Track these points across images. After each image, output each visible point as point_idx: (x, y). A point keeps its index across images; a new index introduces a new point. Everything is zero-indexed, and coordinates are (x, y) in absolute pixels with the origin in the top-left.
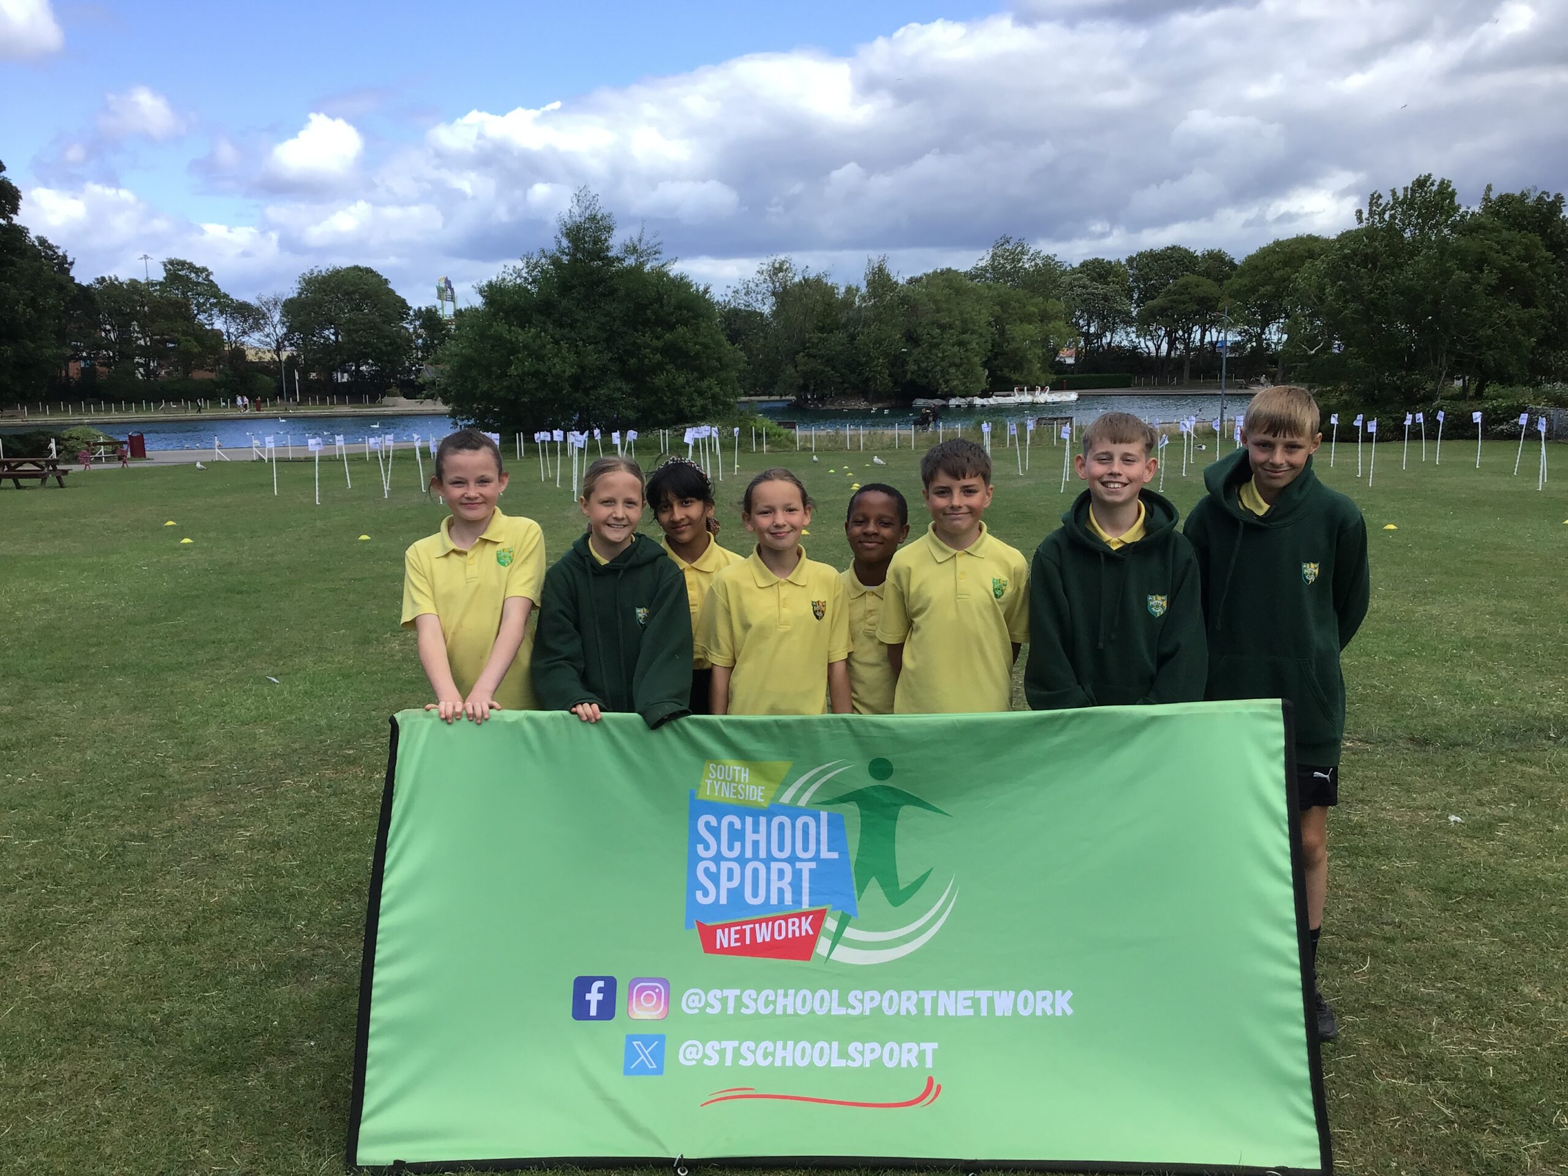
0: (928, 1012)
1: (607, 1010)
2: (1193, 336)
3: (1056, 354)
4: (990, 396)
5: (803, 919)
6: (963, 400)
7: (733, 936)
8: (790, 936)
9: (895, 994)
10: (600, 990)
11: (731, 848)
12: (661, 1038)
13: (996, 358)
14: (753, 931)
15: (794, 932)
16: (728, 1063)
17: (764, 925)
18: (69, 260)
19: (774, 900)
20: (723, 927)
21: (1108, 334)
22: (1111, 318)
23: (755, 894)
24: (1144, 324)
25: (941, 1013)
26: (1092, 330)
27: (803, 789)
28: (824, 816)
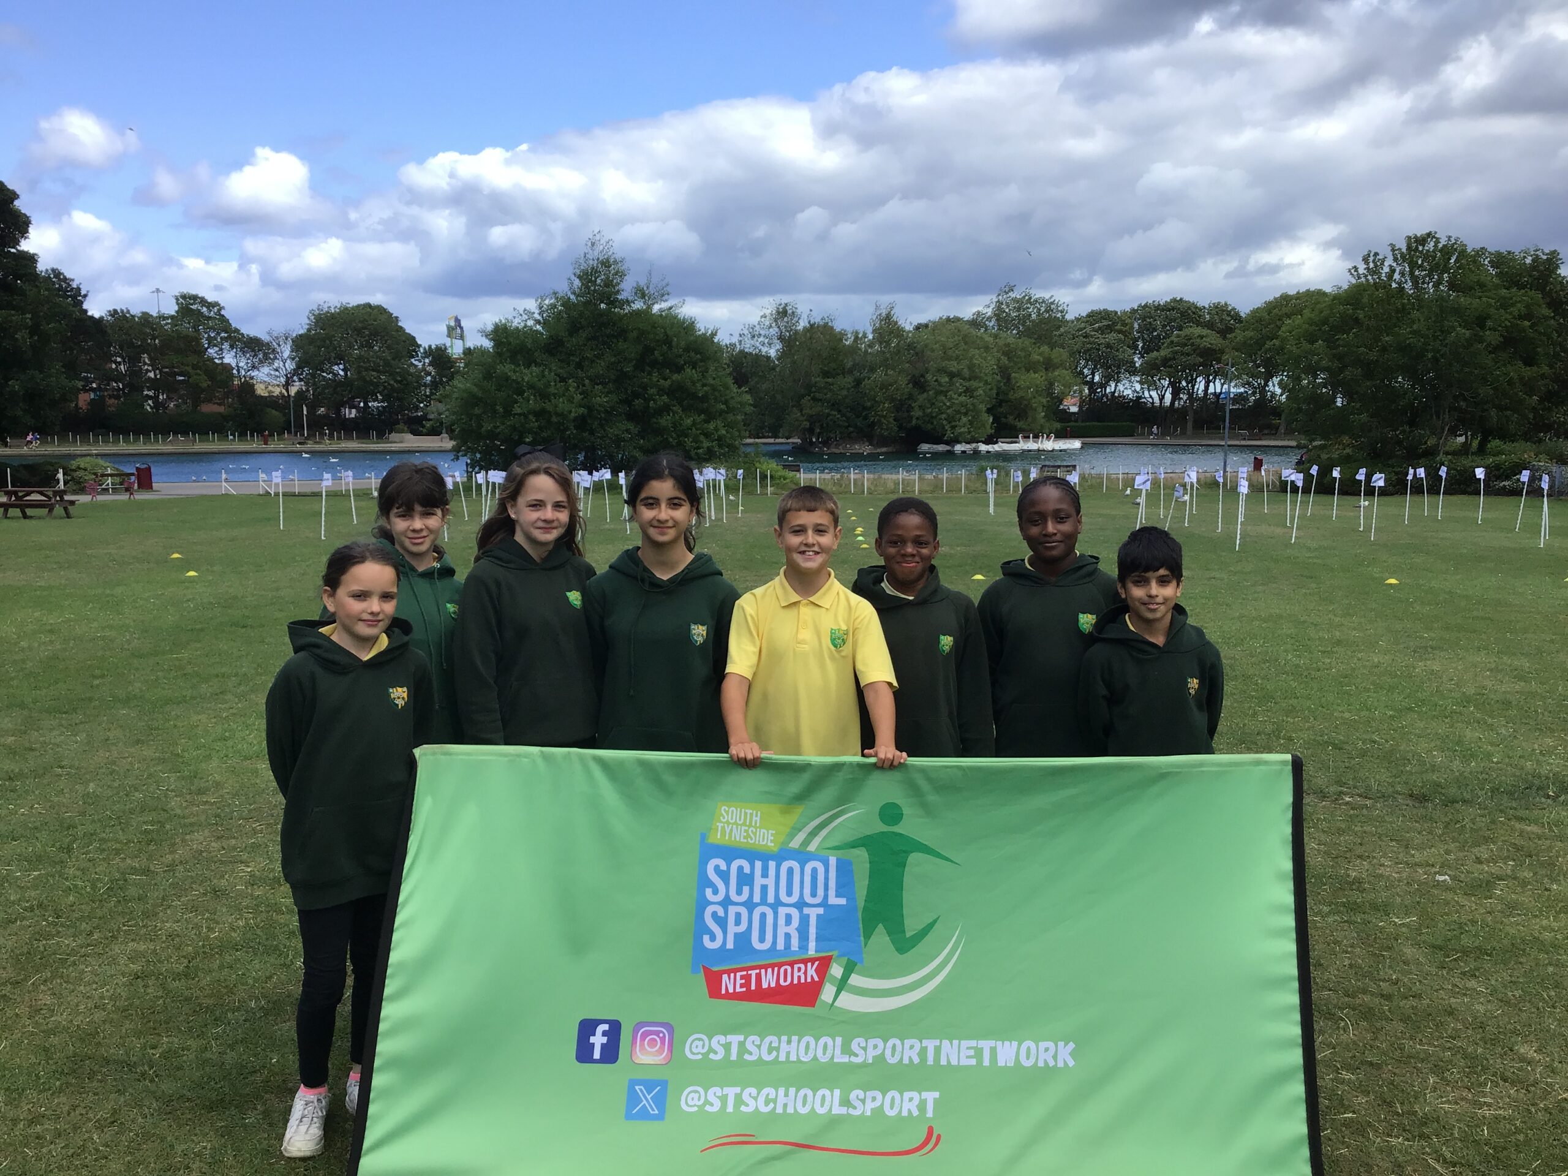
0: (930, 1061)
1: (610, 1054)
2: (1196, 387)
3: (1061, 402)
4: (996, 443)
5: (809, 965)
6: (968, 446)
7: (739, 982)
8: (796, 982)
9: (898, 1042)
10: (604, 1034)
11: (739, 892)
12: (664, 1084)
13: (1000, 406)
14: (758, 976)
15: (799, 977)
16: (730, 1109)
17: (770, 970)
18: (83, 292)
19: (780, 946)
20: (728, 972)
21: (1113, 385)
22: (1115, 368)
23: (762, 940)
24: (1149, 374)
25: (943, 1062)
26: (1097, 379)
27: (813, 834)
28: (833, 861)
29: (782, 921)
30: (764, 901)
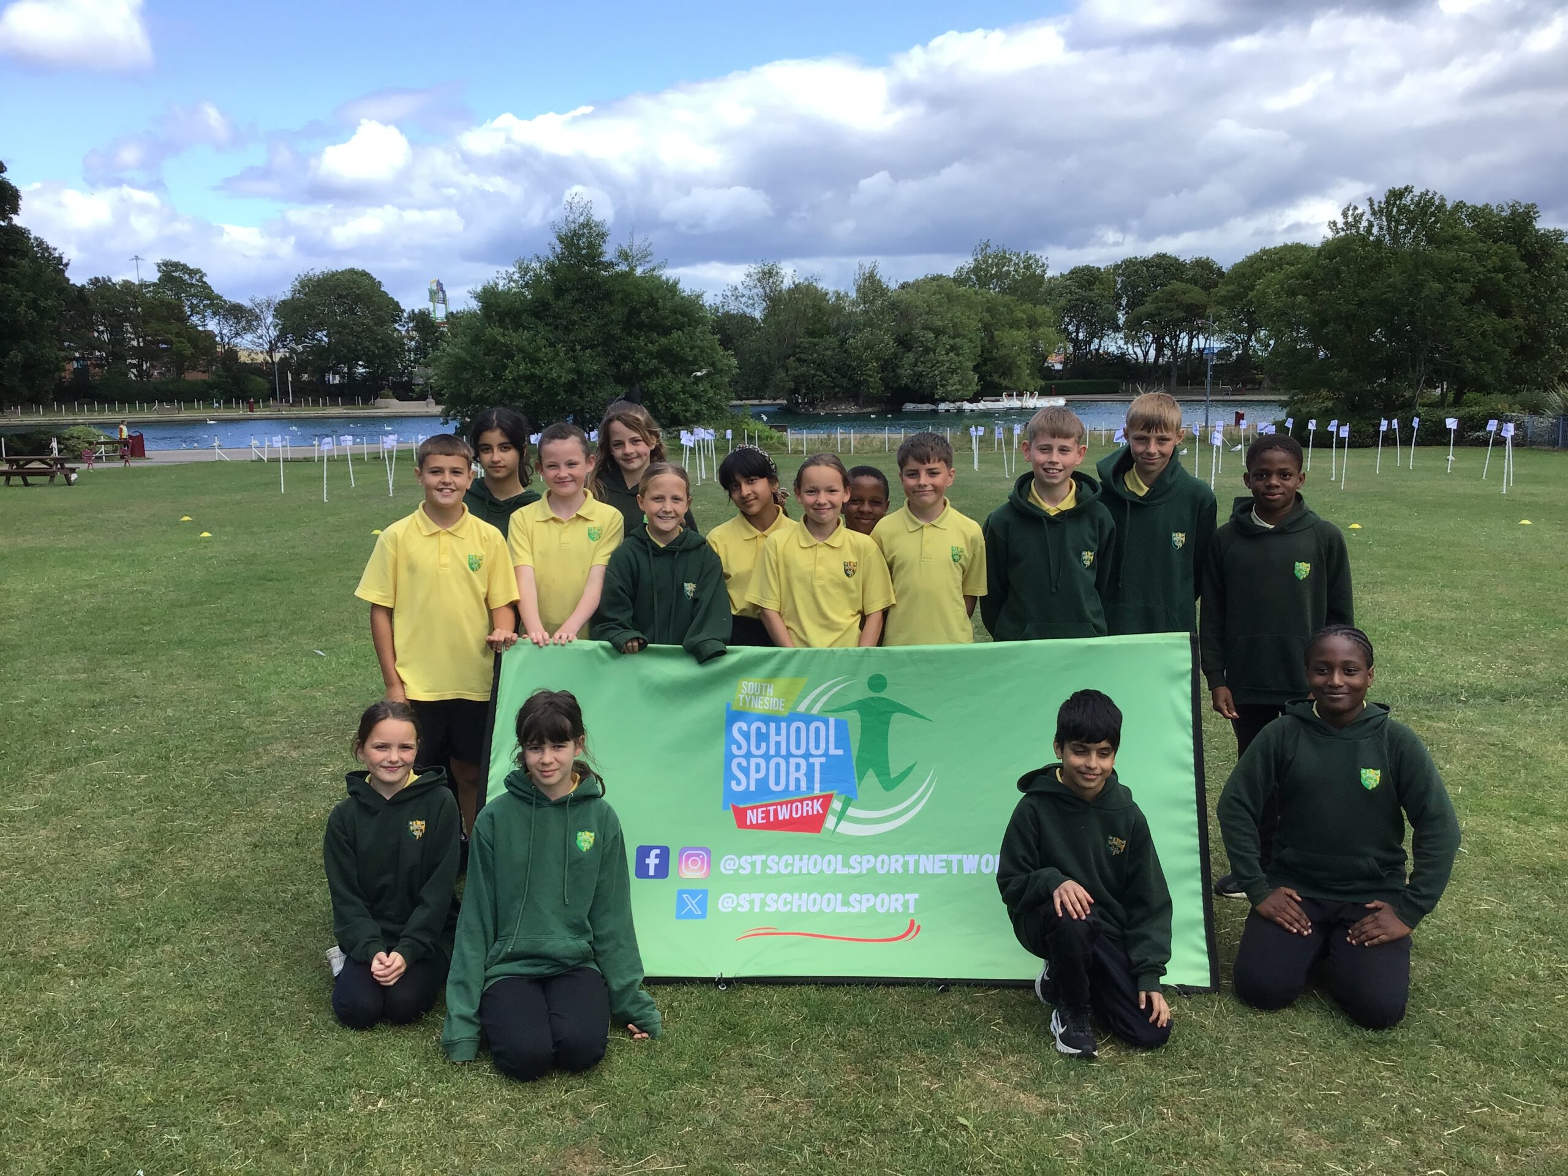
0: (911, 871)
1: (662, 871)
2: (1180, 343)
3: (1045, 359)
4: (979, 401)
5: (815, 801)
6: (952, 405)
7: (760, 815)
8: (805, 814)
9: (886, 857)
10: (656, 856)
11: (758, 747)
12: (705, 892)
13: (985, 363)
14: (776, 811)
15: (808, 811)
16: (757, 910)
17: (784, 806)
19: (792, 787)
20: (752, 808)
21: (1096, 341)
22: (1102, 324)
23: (777, 783)
24: (1133, 329)
25: (922, 871)
26: (1081, 336)
27: (815, 701)
28: (832, 721)
29: (792, 769)
30: (778, 753)
